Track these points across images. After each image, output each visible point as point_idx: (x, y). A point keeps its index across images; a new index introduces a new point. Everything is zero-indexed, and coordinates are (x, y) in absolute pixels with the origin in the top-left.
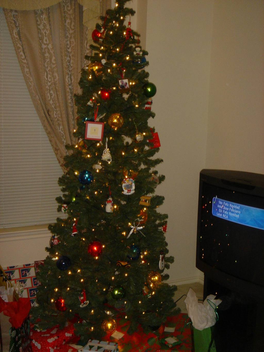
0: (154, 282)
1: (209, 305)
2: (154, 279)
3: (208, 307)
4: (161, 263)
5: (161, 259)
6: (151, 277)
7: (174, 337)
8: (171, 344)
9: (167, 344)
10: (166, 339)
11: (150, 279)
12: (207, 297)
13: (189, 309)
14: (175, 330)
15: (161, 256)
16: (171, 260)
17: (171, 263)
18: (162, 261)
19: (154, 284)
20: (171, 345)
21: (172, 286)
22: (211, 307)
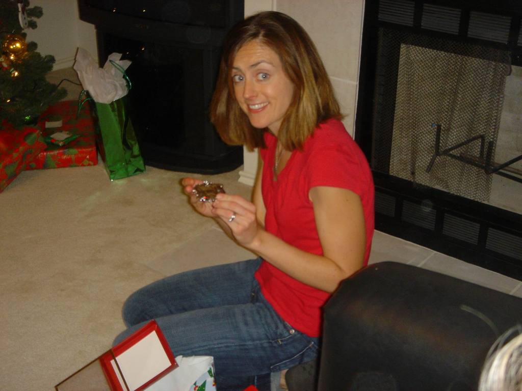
0: (15, 51)
1: (114, 69)
2: (14, 46)
3: (113, 71)
4: (22, 17)
5: (20, 9)
6: (10, 44)
7: (64, 132)
8: (62, 141)
9: (55, 143)
10: (52, 136)
11: (8, 47)
12: (109, 56)
13: (83, 77)
14: (63, 123)
15: (20, 5)
16: (37, 12)
17: (38, 17)
18: (23, 13)
19: (16, 56)
20: (62, 143)
21: (46, 57)
22: (118, 71)
